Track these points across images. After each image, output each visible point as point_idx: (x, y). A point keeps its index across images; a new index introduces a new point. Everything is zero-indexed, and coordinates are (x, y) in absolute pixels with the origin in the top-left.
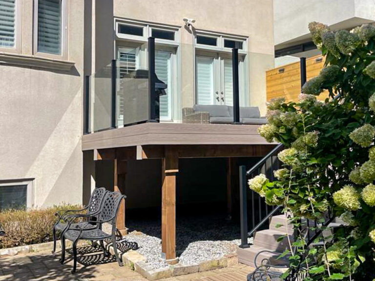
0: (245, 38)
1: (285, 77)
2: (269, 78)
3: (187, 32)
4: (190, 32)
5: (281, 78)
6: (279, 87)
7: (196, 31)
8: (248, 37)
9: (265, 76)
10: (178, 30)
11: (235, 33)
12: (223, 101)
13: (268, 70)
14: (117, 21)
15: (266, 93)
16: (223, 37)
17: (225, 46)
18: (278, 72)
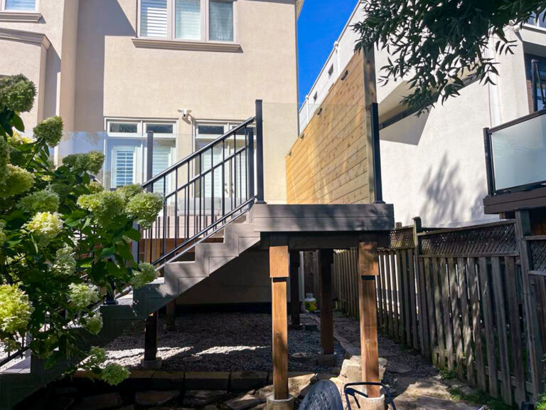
2: (287, 164)
3: (186, 123)
4: (189, 123)
5: (290, 163)
6: (290, 174)
7: (197, 121)
9: (284, 163)
10: (175, 122)
13: (286, 156)
14: (107, 120)
15: (285, 181)
16: (230, 124)
18: (289, 156)
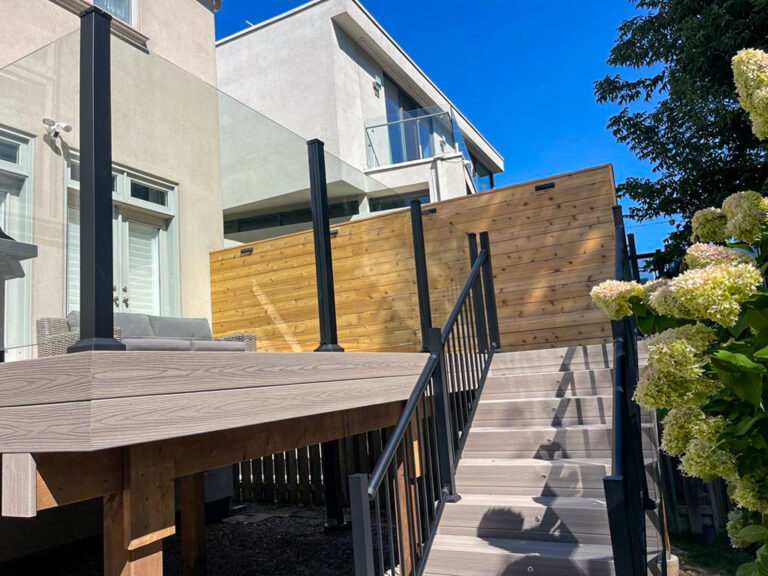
0: (172, 185)
1: (254, 264)
2: (217, 265)
3: (50, 149)
4: (56, 150)
5: (244, 266)
6: (242, 283)
7: (72, 152)
8: (177, 184)
9: (208, 262)
10: (26, 142)
11: (152, 173)
12: (127, 306)
13: (213, 251)
15: (209, 294)
16: (129, 175)
17: (133, 195)
18: (239, 253)
